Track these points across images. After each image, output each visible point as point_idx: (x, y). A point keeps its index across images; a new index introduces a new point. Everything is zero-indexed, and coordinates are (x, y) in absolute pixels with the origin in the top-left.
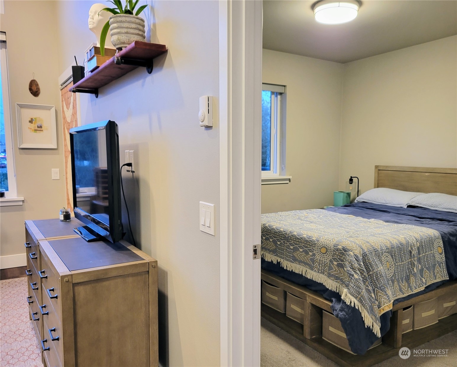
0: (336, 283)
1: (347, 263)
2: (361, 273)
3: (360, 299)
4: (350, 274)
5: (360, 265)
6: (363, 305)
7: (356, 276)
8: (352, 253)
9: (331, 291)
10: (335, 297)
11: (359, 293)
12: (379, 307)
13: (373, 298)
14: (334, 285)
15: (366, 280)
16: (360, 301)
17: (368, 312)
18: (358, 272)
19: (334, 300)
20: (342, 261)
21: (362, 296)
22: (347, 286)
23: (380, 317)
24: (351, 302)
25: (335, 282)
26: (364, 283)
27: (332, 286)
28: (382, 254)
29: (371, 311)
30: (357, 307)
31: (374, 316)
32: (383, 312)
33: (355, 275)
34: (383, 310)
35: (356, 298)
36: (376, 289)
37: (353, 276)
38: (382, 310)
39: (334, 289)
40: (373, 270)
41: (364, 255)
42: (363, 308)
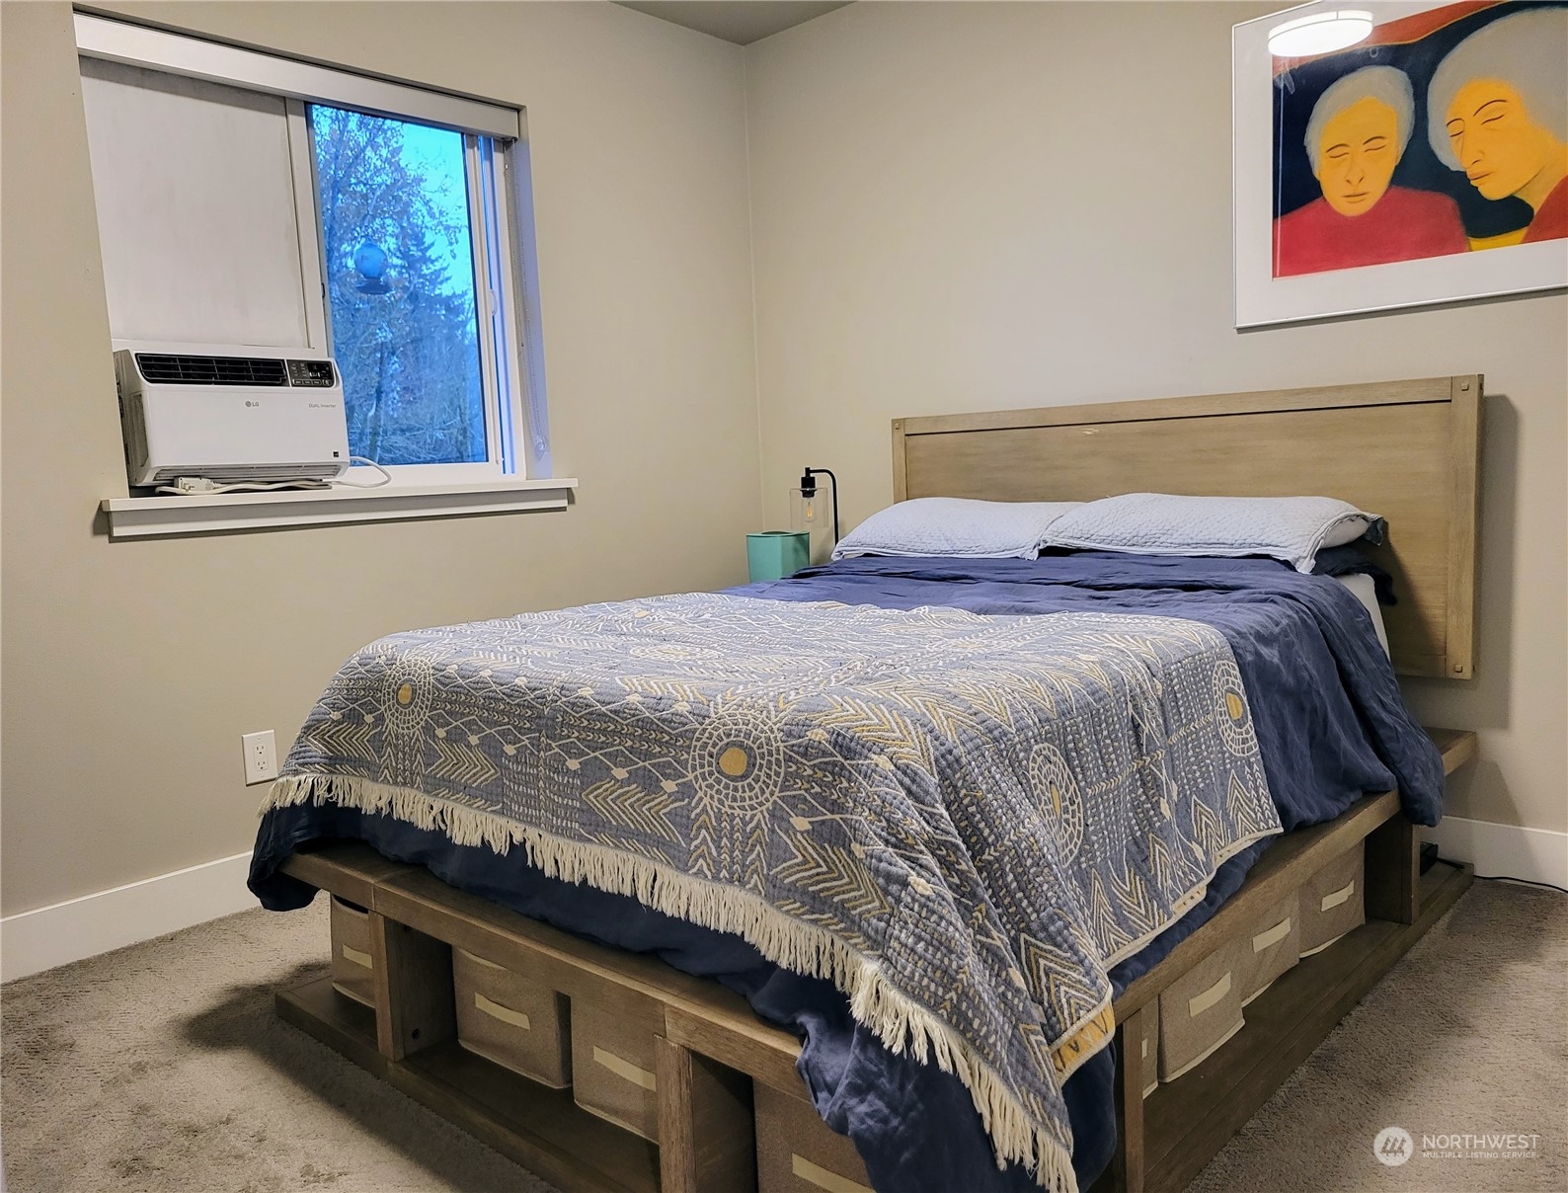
0: (815, 931)
1: (862, 818)
2: (942, 861)
3: (956, 1008)
4: (889, 878)
5: (931, 818)
6: (975, 1043)
7: (921, 885)
8: (883, 762)
9: (789, 974)
10: (814, 1009)
11: (948, 978)
12: (1052, 1033)
13: (1018, 991)
14: (801, 942)
15: (973, 895)
16: (959, 1022)
17: (1005, 1079)
18: (928, 859)
19: (810, 1023)
20: (836, 807)
21: (964, 995)
22: (878, 944)
23: (1064, 1088)
24: (909, 1038)
25: (806, 927)
26: (966, 912)
27: (793, 947)
28: (1026, 750)
29: (1022, 1072)
30: (944, 1064)
31: (1038, 1091)
32: (1074, 1063)
33: (913, 878)
34: (1076, 1049)
35: (933, 1007)
36: (1023, 936)
37: (904, 883)
38: (1067, 1052)
39: (806, 966)
40: (999, 837)
41: (948, 766)
42: (976, 1060)
